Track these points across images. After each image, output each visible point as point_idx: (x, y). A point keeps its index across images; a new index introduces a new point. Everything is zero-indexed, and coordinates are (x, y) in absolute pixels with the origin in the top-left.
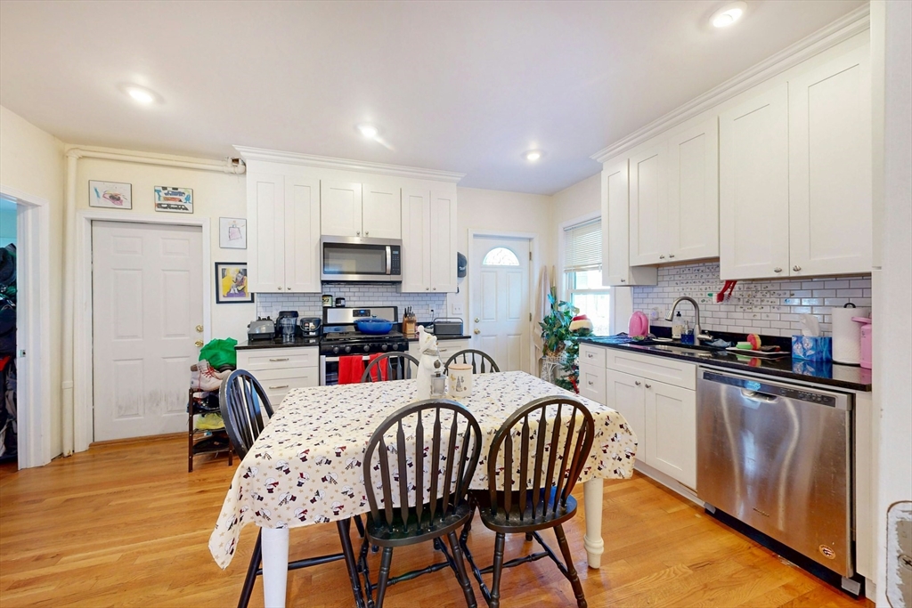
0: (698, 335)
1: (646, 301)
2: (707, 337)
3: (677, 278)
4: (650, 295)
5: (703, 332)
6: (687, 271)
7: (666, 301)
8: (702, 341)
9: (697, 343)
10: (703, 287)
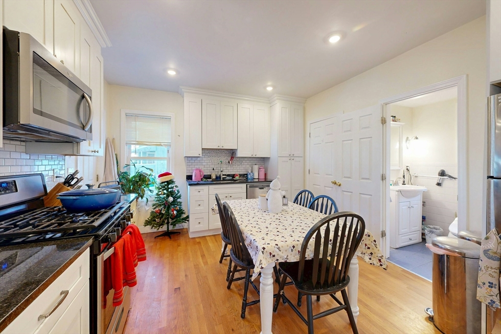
0: (222, 177)
1: (193, 164)
2: (224, 176)
3: (208, 154)
4: (196, 161)
5: (223, 175)
6: (212, 152)
7: (204, 164)
8: (223, 178)
9: (222, 179)
10: (218, 159)
